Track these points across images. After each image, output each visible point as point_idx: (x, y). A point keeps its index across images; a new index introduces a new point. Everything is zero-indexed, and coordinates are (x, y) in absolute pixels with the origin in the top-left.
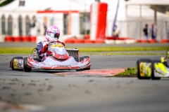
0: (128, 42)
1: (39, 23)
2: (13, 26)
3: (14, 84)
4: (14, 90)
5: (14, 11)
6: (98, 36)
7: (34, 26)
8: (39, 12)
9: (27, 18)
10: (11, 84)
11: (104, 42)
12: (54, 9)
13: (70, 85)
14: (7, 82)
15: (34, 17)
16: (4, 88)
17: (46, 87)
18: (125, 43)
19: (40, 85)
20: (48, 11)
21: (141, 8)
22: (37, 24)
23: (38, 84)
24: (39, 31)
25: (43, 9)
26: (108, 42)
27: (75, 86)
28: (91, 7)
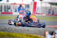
12: (17, 3)
15: (10, 6)
28: (31, 3)
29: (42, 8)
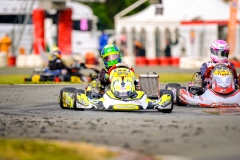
1: (184, 39)
3: (149, 126)
4: (149, 135)
5: (148, 23)
7: (177, 42)
8: (184, 23)
10: (144, 126)
13: (227, 127)
14: (138, 123)
16: (135, 132)
17: (194, 131)
19: (185, 128)
20: (196, 21)
22: (181, 40)
23: (181, 125)
24: (183, 50)
25: (189, 18)
27: (234, 129)
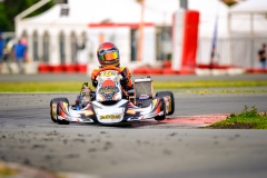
0: (232, 72)
1: (92, 44)
2: (51, 49)
3: (52, 140)
4: (51, 150)
5: (52, 25)
6: (184, 63)
8: (92, 25)
9: (73, 35)
10: (47, 140)
11: (193, 73)
13: (138, 142)
15: (84, 34)
18: (227, 75)
19: (93, 142)
20: (106, 24)
21: (252, 19)
22: (88, 45)
23: (88, 139)
24: (91, 56)
25: (98, 20)
26: (200, 72)
27: (147, 143)
28: (174, 17)
29: (235, 38)
